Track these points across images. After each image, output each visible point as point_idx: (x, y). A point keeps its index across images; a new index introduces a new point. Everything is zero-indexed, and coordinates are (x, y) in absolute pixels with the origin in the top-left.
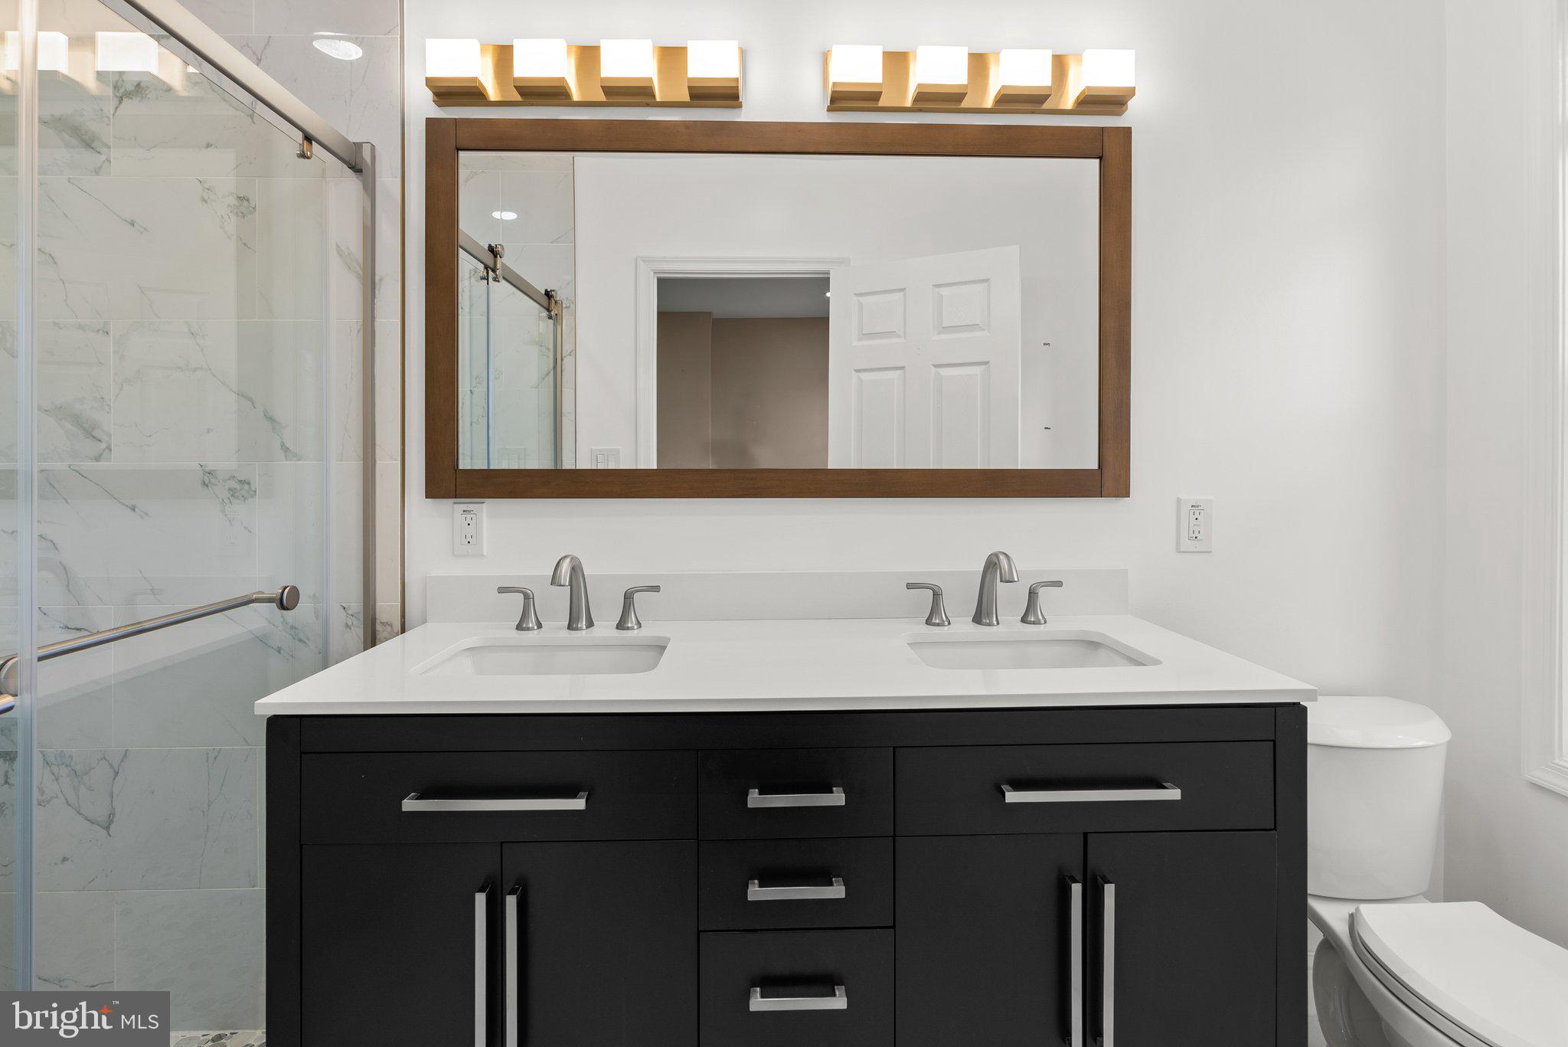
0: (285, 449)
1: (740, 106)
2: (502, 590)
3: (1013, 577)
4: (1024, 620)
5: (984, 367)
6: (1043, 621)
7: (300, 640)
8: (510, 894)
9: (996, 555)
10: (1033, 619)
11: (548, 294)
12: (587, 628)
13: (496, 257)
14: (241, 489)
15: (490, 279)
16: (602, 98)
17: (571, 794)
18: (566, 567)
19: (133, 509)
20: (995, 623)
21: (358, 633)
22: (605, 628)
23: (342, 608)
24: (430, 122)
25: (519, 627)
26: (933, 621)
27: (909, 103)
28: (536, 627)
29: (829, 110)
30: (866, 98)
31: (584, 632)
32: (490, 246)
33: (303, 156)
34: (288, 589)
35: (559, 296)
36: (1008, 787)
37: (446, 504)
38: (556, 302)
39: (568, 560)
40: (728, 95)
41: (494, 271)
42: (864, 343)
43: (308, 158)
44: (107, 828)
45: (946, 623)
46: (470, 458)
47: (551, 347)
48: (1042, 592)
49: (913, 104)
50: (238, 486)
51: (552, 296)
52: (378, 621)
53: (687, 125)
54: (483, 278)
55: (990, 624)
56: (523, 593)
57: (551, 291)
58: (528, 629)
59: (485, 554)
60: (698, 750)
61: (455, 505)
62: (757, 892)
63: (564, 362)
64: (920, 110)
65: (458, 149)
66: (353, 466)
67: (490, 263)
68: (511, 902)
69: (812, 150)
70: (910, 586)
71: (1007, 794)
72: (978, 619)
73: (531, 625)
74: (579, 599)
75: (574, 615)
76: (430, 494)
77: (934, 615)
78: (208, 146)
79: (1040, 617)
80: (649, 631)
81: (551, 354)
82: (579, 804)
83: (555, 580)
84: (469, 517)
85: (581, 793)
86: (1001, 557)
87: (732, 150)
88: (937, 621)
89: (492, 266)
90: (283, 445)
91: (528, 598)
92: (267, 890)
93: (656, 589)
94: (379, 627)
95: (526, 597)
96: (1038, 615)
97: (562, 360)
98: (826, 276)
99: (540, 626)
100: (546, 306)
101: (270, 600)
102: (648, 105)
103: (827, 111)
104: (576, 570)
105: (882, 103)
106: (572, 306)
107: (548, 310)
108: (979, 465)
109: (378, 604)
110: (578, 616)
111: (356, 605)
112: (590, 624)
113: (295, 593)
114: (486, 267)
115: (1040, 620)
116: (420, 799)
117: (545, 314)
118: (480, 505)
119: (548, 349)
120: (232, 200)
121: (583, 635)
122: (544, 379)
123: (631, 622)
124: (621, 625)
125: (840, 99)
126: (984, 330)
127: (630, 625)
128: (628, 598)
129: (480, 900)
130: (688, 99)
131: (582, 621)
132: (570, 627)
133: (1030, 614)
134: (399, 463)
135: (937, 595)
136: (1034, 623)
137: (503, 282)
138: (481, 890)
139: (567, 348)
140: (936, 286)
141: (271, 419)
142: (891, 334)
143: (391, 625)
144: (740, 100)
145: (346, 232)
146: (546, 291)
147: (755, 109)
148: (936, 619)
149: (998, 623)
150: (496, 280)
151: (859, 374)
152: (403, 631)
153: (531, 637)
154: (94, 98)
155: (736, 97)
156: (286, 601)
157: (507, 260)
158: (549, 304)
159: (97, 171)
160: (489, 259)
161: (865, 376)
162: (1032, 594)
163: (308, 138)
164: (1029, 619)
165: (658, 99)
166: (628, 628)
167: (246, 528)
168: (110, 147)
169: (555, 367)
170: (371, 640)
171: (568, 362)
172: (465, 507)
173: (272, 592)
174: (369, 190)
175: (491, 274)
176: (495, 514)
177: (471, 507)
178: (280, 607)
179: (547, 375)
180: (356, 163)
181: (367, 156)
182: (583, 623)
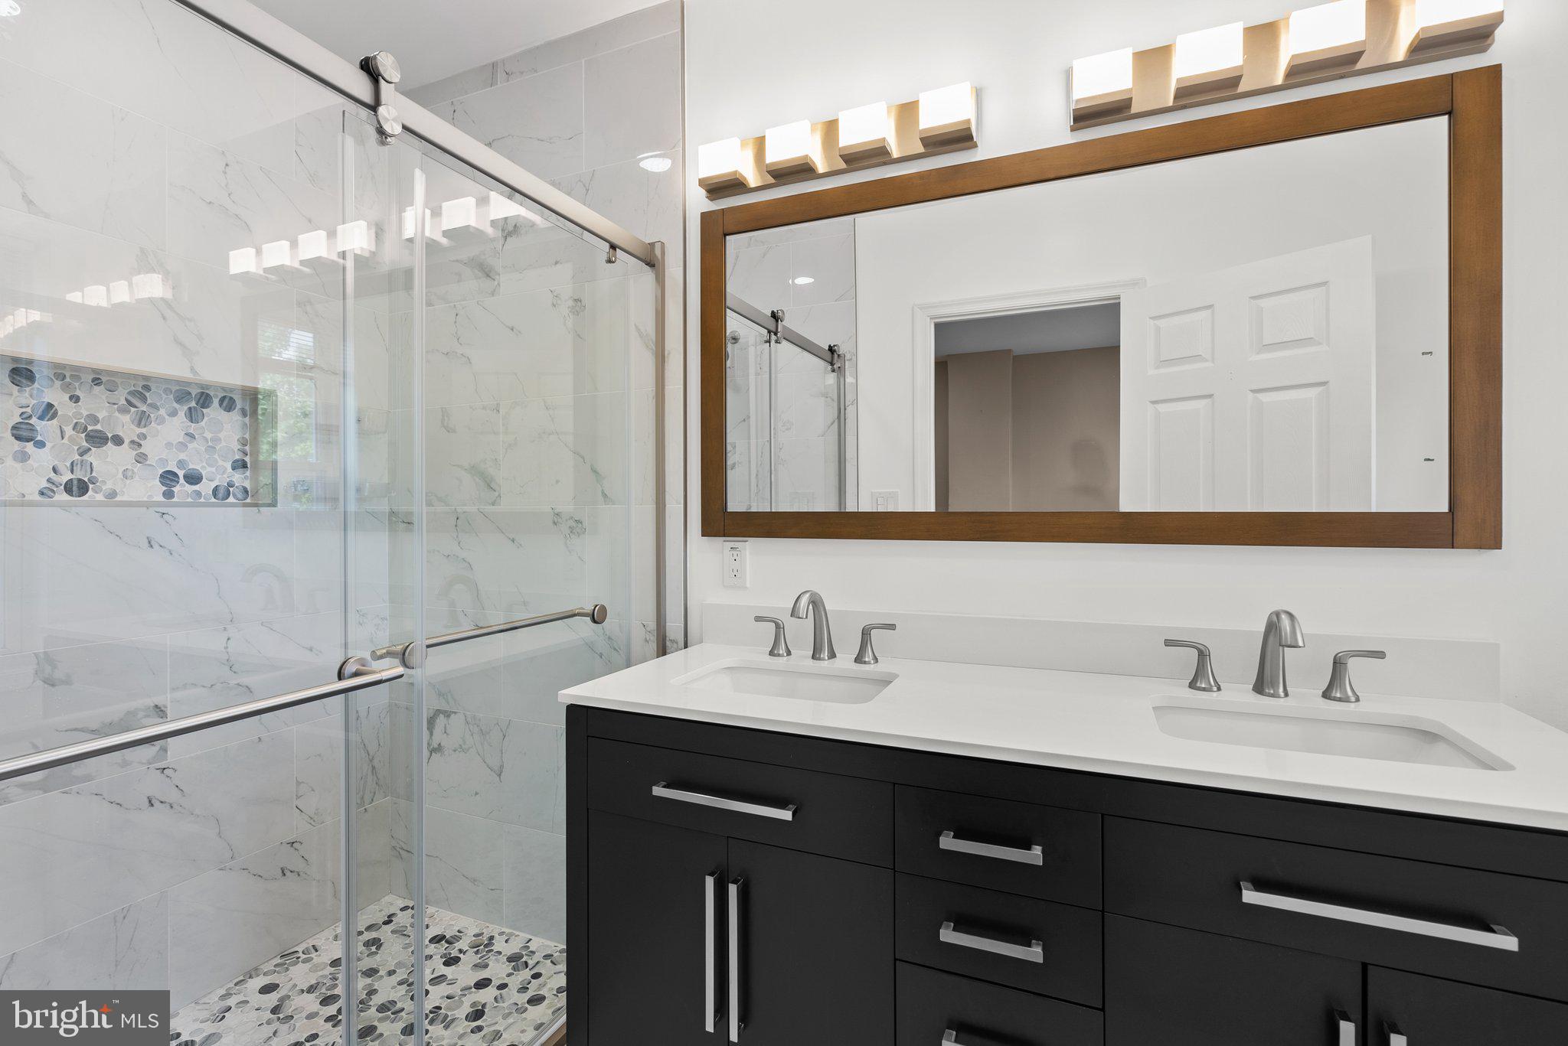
0: (605, 495)
1: (975, 146)
2: (758, 619)
3: (1296, 640)
4: (1326, 695)
5: (1321, 389)
6: (1353, 699)
7: (615, 649)
8: (732, 883)
9: (1277, 614)
10: (1338, 695)
11: (831, 350)
12: (829, 659)
13: (777, 321)
14: (577, 527)
15: (773, 342)
16: (843, 165)
17: (781, 804)
18: (805, 601)
19: (513, 541)
20: (1282, 694)
21: (653, 646)
22: (845, 660)
23: (642, 626)
24: (705, 217)
25: (771, 653)
26: (1198, 685)
27: (1171, 103)
28: (785, 654)
29: (1073, 129)
30: (1115, 110)
31: (826, 662)
32: (773, 312)
33: (609, 261)
34: (597, 608)
35: (842, 349)
36: (1249, 885)
37: (718, 541)
38: (839, 355)
39: (808, 595)
40: (961, 138)
41: (776, 334)
42: (1163, 371)
43: (614, 262)
44: (500, 775)
45: (1215, 689)
46: (736, 503)
47: (836, 399)
48: (1353, 664)
49: (1174, 102)
50: (574, 524)
51: (835, 351)
52: (667, 639)
53: (921, 175)
54: (766, 342)
55: (1275, 696)
56: (774, 622)
57: (834, 346)
58: (779, 655)
59: (748, 585)
60: (894, 784)
61: (725, 543)
62: (948, 935)
63: (847, 411)
64: (1184, 107)
65: (725, 235)
66: (650, 509)
67: (772, 328)
68: (733, 889)
69: (1052, 176)
70: (1169, 643)
71: (1245, 892)
72: (1259, 688)
73: (781, 652)
74: (822, 633)
75: (818, 646)
76: (705, 533)
77: (1201, 676)
78: (556, 263)
79: (1350, 693)
80: (883, 667)
81: (836, 405)
82: (786, 815)
83: (794, 613)
84: (735, 553)
85: (791, 806)
86: (1283, 616)
87: (967, 191)
88: (1203, 686)
89: (774, 330)
90: (603, 492)
91: (779, 627)
92: (567, 838)
93: (892, 627)
94: (668, 644)
95: (778, 626)
96: (1345, 689)
97: (845, 409)
98: (1117, 301)
99: (789, 653)
100: (830, 360)
101: (587, 615)
102: (885, 164)
103: (1071, 131)
104: (816, 603)
105: (1134, 109)
106: (854, 358)
107: (832, 364)
108: (1314, 507)
109: (668, 626)
110: (822, 647)
111: (652, 625)
112: (832, 655)
113: (603, 609)
114: (769, 332)
115: (1348, 697)
116: (668, 788)
117: (829, 368)
118: (743, 543)
119: (833, 400)
120: (571, 303)
121: (825, 664)
122: (829, 427)
123: (868, 657)
124: (859, 659)
125: (1084, 117)
126: (1320, 344)
127: (867, 660)
128: (866, 634)
129: (710, 882)
130: (921, 149)
131: (824, 653)
132: (813, 657)
133: (1335, 685)
134: (682, 506)
135: (1203, 655)
136: (1340, 700)
137: (784, 342)
138: (711, 874)
139: (850, 397)
140: (1254, 298)
141: (595, 471)
142: (1197, 358)
143: (677, 643)
144: (975, 140)
145: (642, 316)
146: (830, 346)
147: (989, 148)
148: (1201, 683)
149: (1286, 695)
150: (777, 342)
151: (1155, 405)
152: (686, 647)
153: (781, 662)
154: (493, 240)
155: (970, 138)
156: (597, 616)
157: (788, 323)
158: (832, 358)
159: (493, 294)
160: (771, 324)
161: (1161, 408)
162: (1339, 665)
163: (613, 247)
164: (1333, 695)
165: (895, 155)
166: (865, 663)
167: (579, 557)
168: (499, 275)
169: (839, 417)
170: (663, 651)
171: (850, 411)
172: (732, 544)
173: (589, 608)
174: (660, 280)
175: (773, 337)
176: (755, 552)
177: (736, 545)
178: (594, 621)
179: (832, 424)
180: (651, 259)
181: (658, 252)
182: (825, 654)
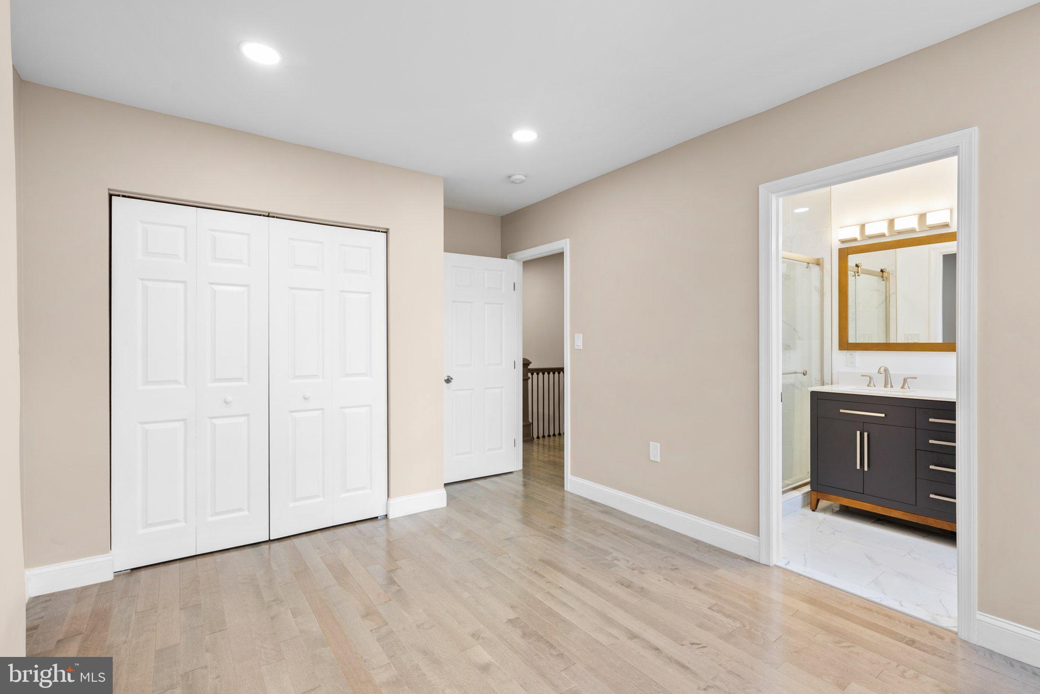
0: (799, 337)
2: (862, 375)
8: (866, 432)
11: (882, 271)
13: (858, 266)
15: (856, 276)
18: (882, 370)
22: (897, 388)
24: (840, 250)
25: (868, 386)
31: (890, 389)
32: (856, 264)
33: (806, 267)
34: (805, 371)
35: (888, 270)
37: (845, 352)
38: (886, 273)
39: (883, 367)
40: (945, 225)
46: (851, 340)
51: (884, 271)
52: (825, 383)
53: (928, 237)
54: (853, 277)
57: (884, 269)
59: (857, 366)
60: (916, 408)
63: (891, 297)
65: (848, 254)
66: (818, 342)
68: (866, 434)
73: (872, 385)
74: (888, 376)
75: (886, 383)
76: (840, 349)
81: (884, 295)
82: (883, 415)
83: (879, 372)
84: (852, 356)
85: (883, 413)
89: (857, 271)
93: (916, 378)
95: (870, 378)
97: (889, 296)
99: (875, 386)
101: (801, 373)
102: (913, 234)
104: (886, 370)
107: (882, 277)
109: (825, 378)
110: (888, 383)
111: (819, 378)
112: (892, 386)
114: (855, 272)
116: (844, 410)
117: (881, 279)
118: (855, 352)
119: (882, 292)
123: (906, 387)
124: (903, 388)
128: (905, 380)
129: (858, 433)
130: (928, 230)
132: (885, 387)
138: (857, 430)
139: (892, 291)
141: (795, 330)
143: (828, 384)
145: (816, 282)
146: (881, 269)
150: (858, 276)
152: (832, 385)
153: (872, 389)
155: (948, 225)
156: (805, 373)
158: (883, 275)
160: (855, 268)
163: (808, 263)
165: (917, 231)
171: (892, 298)
172: (850, 353)
173: (802, 371)
174: (822, 270)
175: (857, 274)
176: (859, 355)
177: (852, 353)
178: (804, 375)
179: (882, 303)
180: (818, 263)
181: (821, 261)
182: (889, 386)
